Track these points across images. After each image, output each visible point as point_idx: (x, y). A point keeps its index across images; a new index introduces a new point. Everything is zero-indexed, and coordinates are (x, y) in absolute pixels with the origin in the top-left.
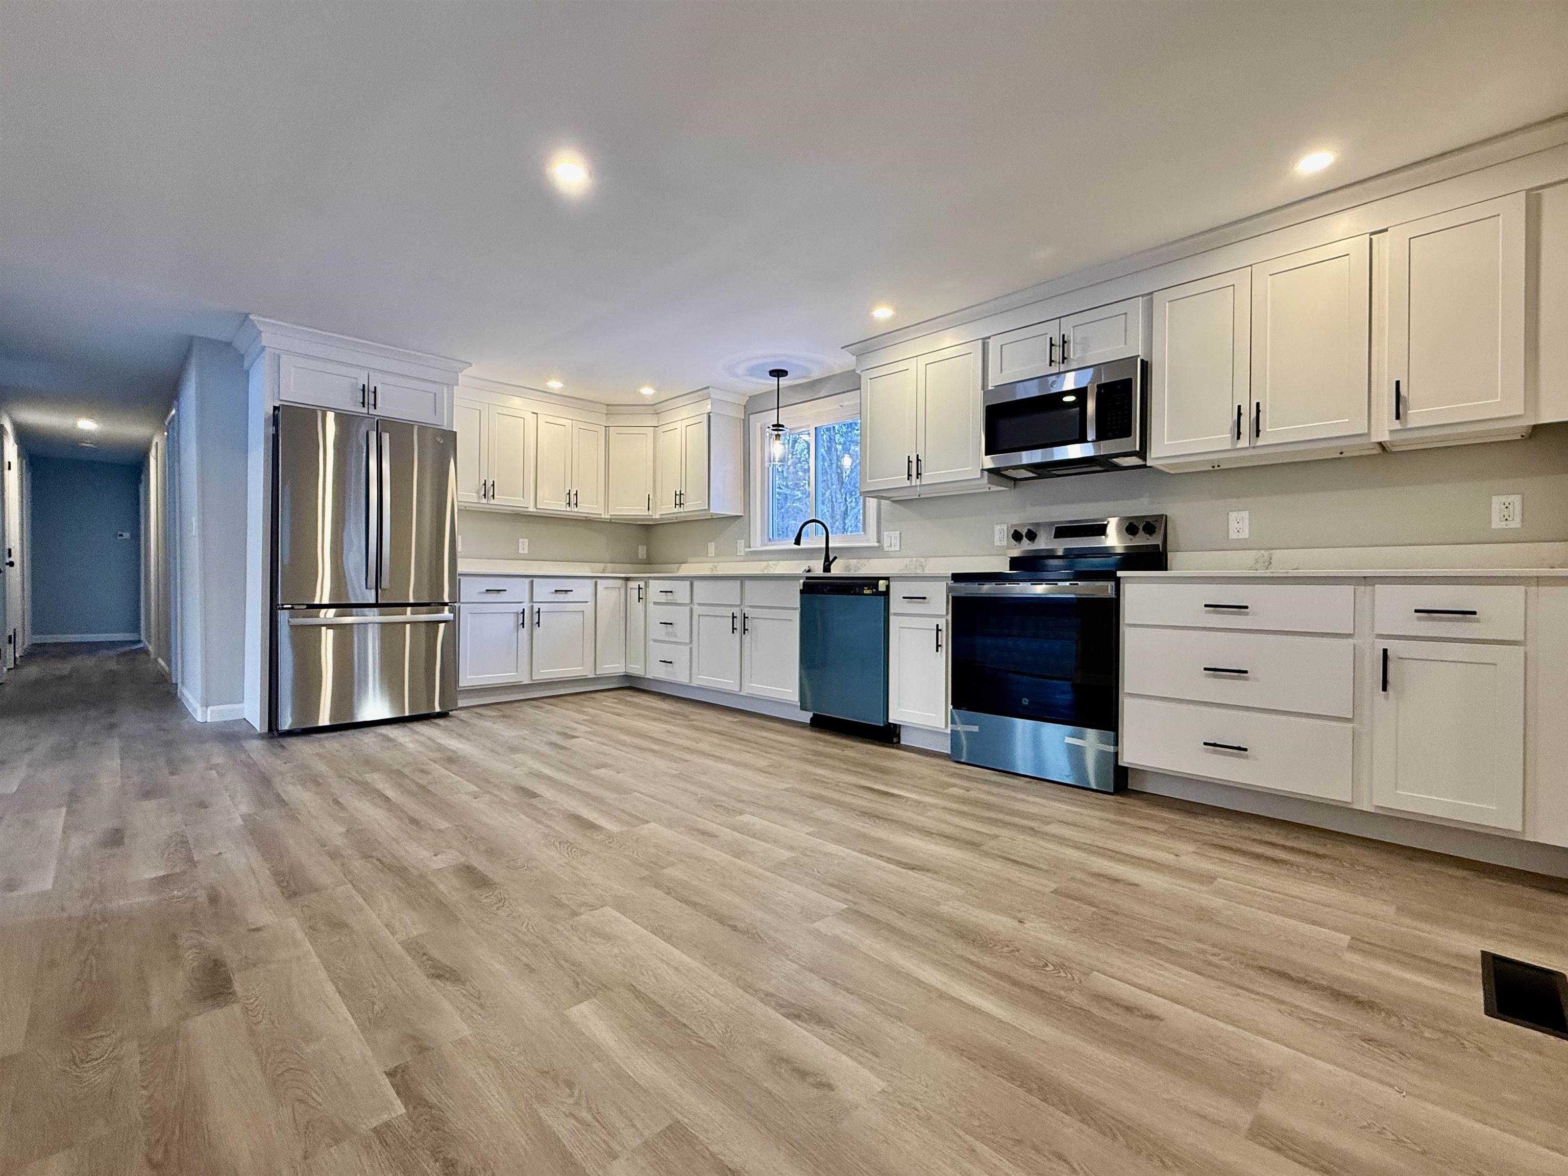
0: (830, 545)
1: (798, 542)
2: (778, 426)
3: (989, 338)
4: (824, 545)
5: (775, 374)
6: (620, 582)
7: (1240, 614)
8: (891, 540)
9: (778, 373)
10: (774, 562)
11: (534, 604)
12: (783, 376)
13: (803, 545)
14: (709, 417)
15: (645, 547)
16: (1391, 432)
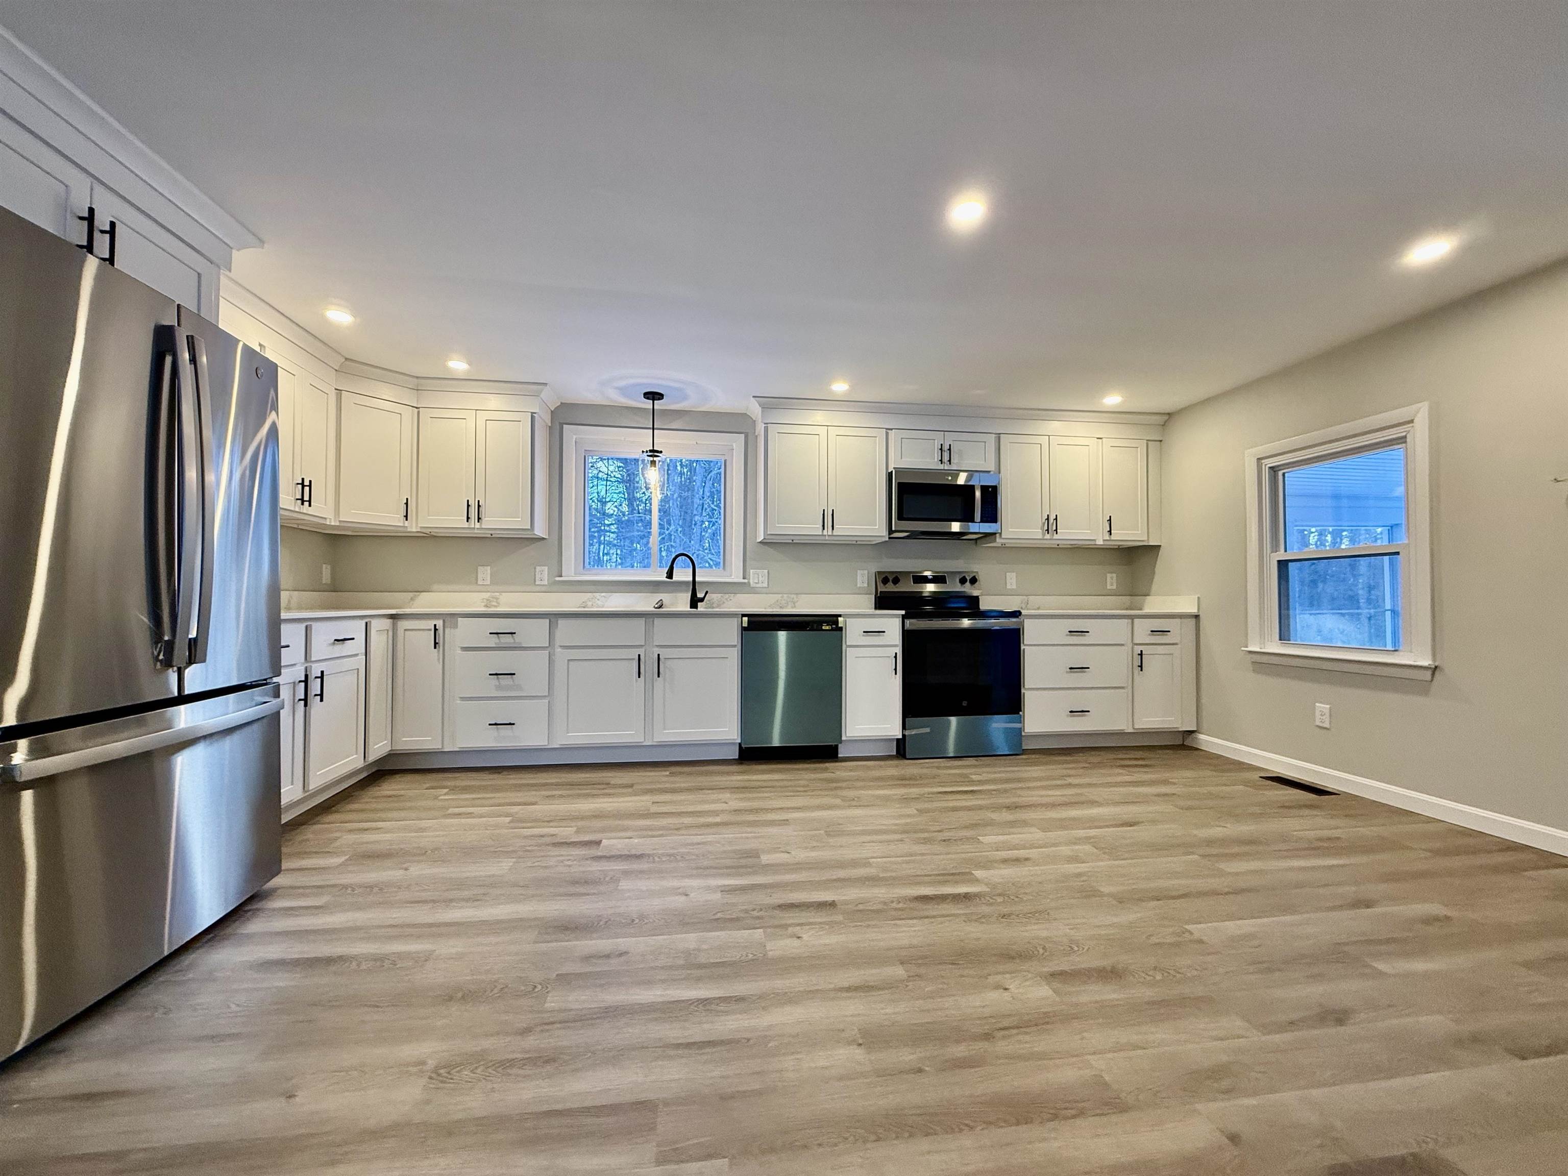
0: (697, 579)
1: (670, 575)
2: (654, 452)
3: (892, 429)
4: (691, 579)
5: (650, 396)
6: (389, 621)
7: (1082, 636)
8: (757, 577)
9: (653, 396)
10: (603, 594)
11: (314, 665)
12: (659, 399)
13: (675, 578)
14: (533, 418)
15: (329, 567)
16: (1104, 540)
